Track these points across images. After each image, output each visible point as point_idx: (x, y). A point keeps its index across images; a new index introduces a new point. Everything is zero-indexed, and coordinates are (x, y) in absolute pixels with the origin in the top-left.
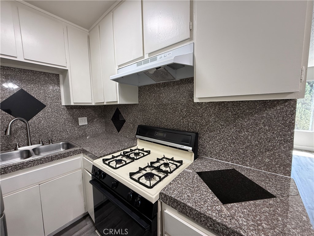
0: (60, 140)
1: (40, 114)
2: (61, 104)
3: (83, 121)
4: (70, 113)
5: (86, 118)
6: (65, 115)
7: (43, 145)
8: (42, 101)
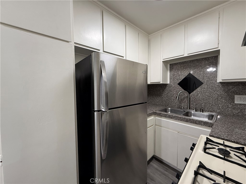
1: (199, 89)
2: (216, 81)
4: (224, 90)
6: (219, 91)
7: (196, 111)
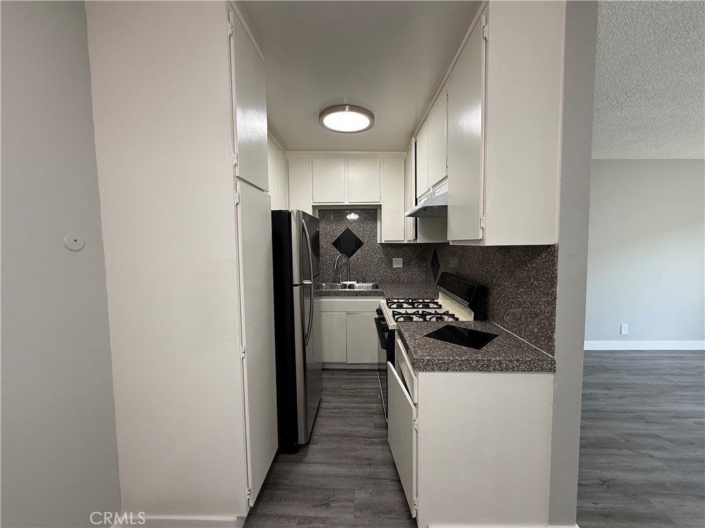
0: (370, 282)
2: (377, 241)
3: (398, 263)
4: (384, 252)
5: (401, 259)
6: (380, 255)
7: (358, 283)
8: (361, 239)
